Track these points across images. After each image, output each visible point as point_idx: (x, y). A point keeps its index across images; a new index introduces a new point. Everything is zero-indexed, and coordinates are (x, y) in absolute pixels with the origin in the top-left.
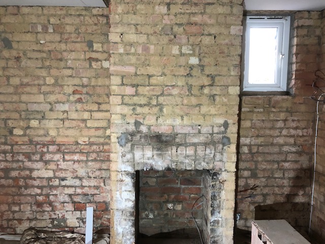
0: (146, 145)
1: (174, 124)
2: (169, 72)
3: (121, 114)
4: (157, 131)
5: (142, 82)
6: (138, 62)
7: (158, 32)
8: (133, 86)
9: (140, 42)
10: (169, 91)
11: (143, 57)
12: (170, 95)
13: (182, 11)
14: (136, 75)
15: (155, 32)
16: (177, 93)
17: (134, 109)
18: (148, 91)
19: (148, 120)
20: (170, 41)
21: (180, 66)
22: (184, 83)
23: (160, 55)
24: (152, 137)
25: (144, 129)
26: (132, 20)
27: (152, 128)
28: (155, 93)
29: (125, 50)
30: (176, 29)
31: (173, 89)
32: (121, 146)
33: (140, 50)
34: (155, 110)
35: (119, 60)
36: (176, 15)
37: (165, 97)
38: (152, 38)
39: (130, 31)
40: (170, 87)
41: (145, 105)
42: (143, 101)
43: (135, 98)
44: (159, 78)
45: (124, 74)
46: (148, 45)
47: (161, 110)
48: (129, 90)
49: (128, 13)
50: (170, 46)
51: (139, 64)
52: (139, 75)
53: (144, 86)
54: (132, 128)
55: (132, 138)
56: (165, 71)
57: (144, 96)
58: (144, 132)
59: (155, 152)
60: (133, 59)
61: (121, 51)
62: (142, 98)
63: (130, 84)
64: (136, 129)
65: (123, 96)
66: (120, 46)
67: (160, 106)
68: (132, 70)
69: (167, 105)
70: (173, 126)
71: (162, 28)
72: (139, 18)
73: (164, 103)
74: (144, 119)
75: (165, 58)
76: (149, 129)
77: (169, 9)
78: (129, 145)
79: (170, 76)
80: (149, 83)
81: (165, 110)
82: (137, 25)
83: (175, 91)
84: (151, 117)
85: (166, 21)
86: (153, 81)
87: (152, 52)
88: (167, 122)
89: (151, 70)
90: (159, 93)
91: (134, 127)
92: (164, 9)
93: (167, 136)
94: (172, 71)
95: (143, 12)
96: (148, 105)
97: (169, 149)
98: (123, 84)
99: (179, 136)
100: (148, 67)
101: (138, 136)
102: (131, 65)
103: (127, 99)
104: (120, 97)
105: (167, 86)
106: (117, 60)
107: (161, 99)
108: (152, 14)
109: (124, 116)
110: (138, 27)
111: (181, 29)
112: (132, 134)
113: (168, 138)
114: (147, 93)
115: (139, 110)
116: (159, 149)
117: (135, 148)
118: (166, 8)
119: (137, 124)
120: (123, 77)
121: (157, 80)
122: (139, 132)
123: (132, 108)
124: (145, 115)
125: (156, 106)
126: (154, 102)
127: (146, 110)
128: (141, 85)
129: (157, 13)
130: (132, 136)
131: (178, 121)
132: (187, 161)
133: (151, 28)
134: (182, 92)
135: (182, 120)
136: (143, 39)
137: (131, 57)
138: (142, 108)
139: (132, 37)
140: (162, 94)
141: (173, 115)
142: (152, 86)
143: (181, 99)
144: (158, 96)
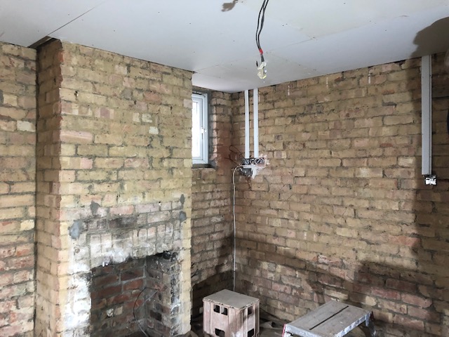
0: (105, 233)
1: (136, 202)
2: (130, 142)
3: (74, 195)
4: (116, 213)
5: (101, 152)
6: (96, 128)
7: (118, 96)
8: (90, 157)
9: (98, 103)
10: (130, 164)
11: (101, 122)
12: (131, 168)
13: (142, 76)
14: (93, 143)
15: (115, 95)
16: (138, 166)
17: (90, 187)
18: (107, 164)
19: (107, 201)
20: (131, 106)
21: (141, 135)
22: (145, 156)
23: (121, 122)
24: (111, 222)
25: (102, 212)
26: (89, 76)
27: (112, 210)
28: (115, 166)
29: (80, 112)
30: (136, 93)
31: (134, 161)
32: (73, 238)
33: (98, 115)
34: (115, 187)
35: (73, 124)
36: (135, 79)
37: (126, 172)
38: (112, 101)
39: (86, 89)
40: (131, 159)
41: (104, 181)
42: (101, 176)
43: (92, 174)
44: (119, 148)
45: (79, 142)
46: (108, 109)
47: (122, 187)
48: (85, 163)
49: (84, 67)
50: (131, 113)
51: (97, 130)
52: (96, 144)
53: (103, 157)
54: (87, 212)
55: (87, 226)
56: (126, 140)
57: (103, 169)
58: (102, 216)
59: (115, 241)
60: (91, 124)
61: (76, 112)
62: (100, 173)
63: (86, 154)
64: (93, 212)
65: (76, 171)
66: (74, 105)
67: (121, 182)
68: (87, 137)
69: (128, 180)
70: (134, 206)
71: (122, 91)
72: (97, 75)
73: (125, 178)
74: (102, 199)
75: (126, 126)
76: (108, 211)
77: (129, 71)
78: (84, 235)
79: (132, 147)
80: (108, 154)
81: (125, 186)
82: (96, 83)
83: (136, 164)
84: (110, 196)
85: (127, 83)
86: (113, 151)
87: (112, 117)
88: (128, 201)
89: (110, 139)
90: (120, 167)
91: (90, 211)
92: (123, 70)
93: (128, 218)
94: (133, 141)
95: (102, 69)
96: (107, 181)
97: (130, 234)
98: (77, 155)
99: (141, 216)
100: (107, 135)
101: (95, 223)
102: (88, 130)
103: (81, 175)
104: (73, 172)
105: (128, 158)
106: (70, 124)
107: (122, 173)
108: (111, 73)
109: (77, 197)
110: (96, 85)
111: (141, 95)
112: (88, 221)
113: (129, 221)
114: (105, 166)
115: (97, 188)
116: (119, 236)
117: (91, 238)
118: (126, 68)
119: (94, 206)
120: (77, 146)
121: (117, 150)
122: (96, 217)
123: (87, 185)
124: (103, 194)
125: (116, 182)
126: (114, 178)
127: (104, 188)
128: (99, 157)
129: (117, 72)
130: (87, 222)
131: (140, 199)
132: (148, 245)
133: (111, 89)
134: (143, 165)
135: (144, 197)
136: (101, 100)
137: (87, 121)
138: (99, 186)
139: (88, 97)
140: (123, 168)
141: (134, 192)
142: (111, 157)
143: (142, 173)
144: (118, 170)
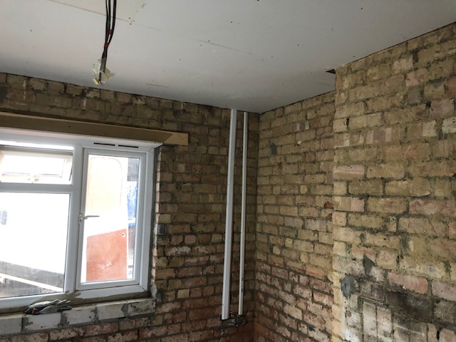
0: (381, 306)
1: (432, 275)
2: (417, 170)
3: (345, 242)
4: (399, 283)
5: (374, 190)
6: (368, 159)
7: (398, 105)
8: (361, 197)
9: (372, 125)
10: (418, 208)
11: (375, 149)
12: (420, 215)
13: (441, 55)
14: (365, 179)
15: (394, 106)
16: (433, 212)
17: (362, 236)
18: (383, 207)
19: (384, 259)
20: (419, 114)
21: (439, 159)
22: (448, 194)
23: (401, 143)
24: (390, 294)
25: (376, 273)
26: (360, 95)
27: (390, 275)
28: (393, 211)
29: (352, 142)
30: (429, 91)
31: (426, 204)
32: (345, 295)
33: (370, 141)
34: (394, 241)
35: (344, 158)
36: (428, 67)
37: (412, 220)
38: (389, 116)
39: (357, 111)
40: (420, 201)
41: (378, 231)
42: (375, 223)
43: (364, 218)
44: (400, 183)
45: (349, 178)
46: (383, 129)
47: (404, 243)
48: (356, 205)
49: (356, 85)
50: (419, 124)
51: (369, 161)
52: (369, 180)
53: (377, 197)
54: (359, 268)
55: (359, 287)
56: (411, 169)
57: (377, 214)
58: (377, 280)
59: (396, 326)
60: (361, 154)
61: (347, 143)
62: (372, 218)
63: (357, 193)
64: (366, 271)
65: (348, 213)
66: (345, 136)
67: (403, 236)
68: (358, 171)
69: (416, 234)
70: (430, 281)
71: (405, 96)
72: (370, 89)
73: (410, 231)
74: (377, 255)
75: (409, 147)
76: (385, 276)
77: (416, 60)
78: (355, 297)
79: (420, 180)
80: (384, 192)
81: (411, 243)
82: (368, 100)
83: (430, 209)
84: (387, 254)
85: (412, 81)
86: (391, 189)
87: (388, 139)
88: (417, 269)
89: (389, 171)
90: (401, 211)
91: (362, 268)
92: (406, 64)
93: (417, 299)
94: (423, 169)
95: (375, 78)
96: (382, 230)
97: (423, 326)
98: (348, 194)
99: (442, 304)
100: (383, 165)
101: (369, 285)
102: (359, 163)
103: (353, 220)
104: (344, 215)
105: (414, 198)
106: (342, 158)
107: (404, 222)
108: (388, 77)
109: (349, 246)
110: (368, 102)
111: (441, 88)
112: (361, 279)
113: (420, 304)
114: (379, 210)
115: (370, 239)
116: (402, 322)
117: (364, 306)
118: (411, 59)
119: (367, 263)
120: (348, 183)
121: (396, 186)
122: (370, 278)
123: (359, 233)
124: (378, 249)
125: (395, 234)
126: (393, 228)
127: (378, 240)
128: (372, 196)
130: (360, 282)
131: (438, 272)
133: (388, 100)
135: (448, 271)
136: (375, 120)
137: (358, 151)
138: (373, 236)
139: (359, 122)
140: (406, 214)
141: (428, 257)
142: (389, 196)
144: (398, 217)
